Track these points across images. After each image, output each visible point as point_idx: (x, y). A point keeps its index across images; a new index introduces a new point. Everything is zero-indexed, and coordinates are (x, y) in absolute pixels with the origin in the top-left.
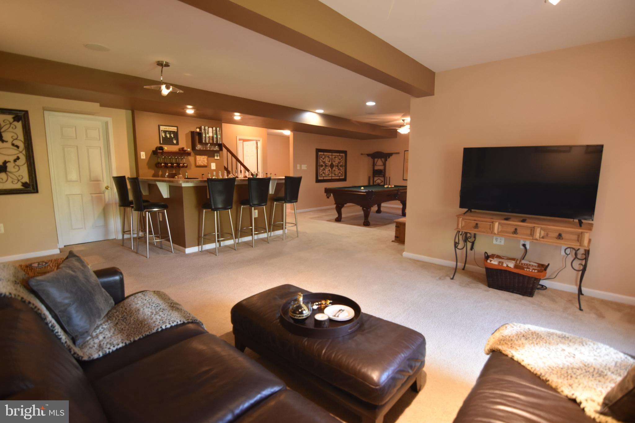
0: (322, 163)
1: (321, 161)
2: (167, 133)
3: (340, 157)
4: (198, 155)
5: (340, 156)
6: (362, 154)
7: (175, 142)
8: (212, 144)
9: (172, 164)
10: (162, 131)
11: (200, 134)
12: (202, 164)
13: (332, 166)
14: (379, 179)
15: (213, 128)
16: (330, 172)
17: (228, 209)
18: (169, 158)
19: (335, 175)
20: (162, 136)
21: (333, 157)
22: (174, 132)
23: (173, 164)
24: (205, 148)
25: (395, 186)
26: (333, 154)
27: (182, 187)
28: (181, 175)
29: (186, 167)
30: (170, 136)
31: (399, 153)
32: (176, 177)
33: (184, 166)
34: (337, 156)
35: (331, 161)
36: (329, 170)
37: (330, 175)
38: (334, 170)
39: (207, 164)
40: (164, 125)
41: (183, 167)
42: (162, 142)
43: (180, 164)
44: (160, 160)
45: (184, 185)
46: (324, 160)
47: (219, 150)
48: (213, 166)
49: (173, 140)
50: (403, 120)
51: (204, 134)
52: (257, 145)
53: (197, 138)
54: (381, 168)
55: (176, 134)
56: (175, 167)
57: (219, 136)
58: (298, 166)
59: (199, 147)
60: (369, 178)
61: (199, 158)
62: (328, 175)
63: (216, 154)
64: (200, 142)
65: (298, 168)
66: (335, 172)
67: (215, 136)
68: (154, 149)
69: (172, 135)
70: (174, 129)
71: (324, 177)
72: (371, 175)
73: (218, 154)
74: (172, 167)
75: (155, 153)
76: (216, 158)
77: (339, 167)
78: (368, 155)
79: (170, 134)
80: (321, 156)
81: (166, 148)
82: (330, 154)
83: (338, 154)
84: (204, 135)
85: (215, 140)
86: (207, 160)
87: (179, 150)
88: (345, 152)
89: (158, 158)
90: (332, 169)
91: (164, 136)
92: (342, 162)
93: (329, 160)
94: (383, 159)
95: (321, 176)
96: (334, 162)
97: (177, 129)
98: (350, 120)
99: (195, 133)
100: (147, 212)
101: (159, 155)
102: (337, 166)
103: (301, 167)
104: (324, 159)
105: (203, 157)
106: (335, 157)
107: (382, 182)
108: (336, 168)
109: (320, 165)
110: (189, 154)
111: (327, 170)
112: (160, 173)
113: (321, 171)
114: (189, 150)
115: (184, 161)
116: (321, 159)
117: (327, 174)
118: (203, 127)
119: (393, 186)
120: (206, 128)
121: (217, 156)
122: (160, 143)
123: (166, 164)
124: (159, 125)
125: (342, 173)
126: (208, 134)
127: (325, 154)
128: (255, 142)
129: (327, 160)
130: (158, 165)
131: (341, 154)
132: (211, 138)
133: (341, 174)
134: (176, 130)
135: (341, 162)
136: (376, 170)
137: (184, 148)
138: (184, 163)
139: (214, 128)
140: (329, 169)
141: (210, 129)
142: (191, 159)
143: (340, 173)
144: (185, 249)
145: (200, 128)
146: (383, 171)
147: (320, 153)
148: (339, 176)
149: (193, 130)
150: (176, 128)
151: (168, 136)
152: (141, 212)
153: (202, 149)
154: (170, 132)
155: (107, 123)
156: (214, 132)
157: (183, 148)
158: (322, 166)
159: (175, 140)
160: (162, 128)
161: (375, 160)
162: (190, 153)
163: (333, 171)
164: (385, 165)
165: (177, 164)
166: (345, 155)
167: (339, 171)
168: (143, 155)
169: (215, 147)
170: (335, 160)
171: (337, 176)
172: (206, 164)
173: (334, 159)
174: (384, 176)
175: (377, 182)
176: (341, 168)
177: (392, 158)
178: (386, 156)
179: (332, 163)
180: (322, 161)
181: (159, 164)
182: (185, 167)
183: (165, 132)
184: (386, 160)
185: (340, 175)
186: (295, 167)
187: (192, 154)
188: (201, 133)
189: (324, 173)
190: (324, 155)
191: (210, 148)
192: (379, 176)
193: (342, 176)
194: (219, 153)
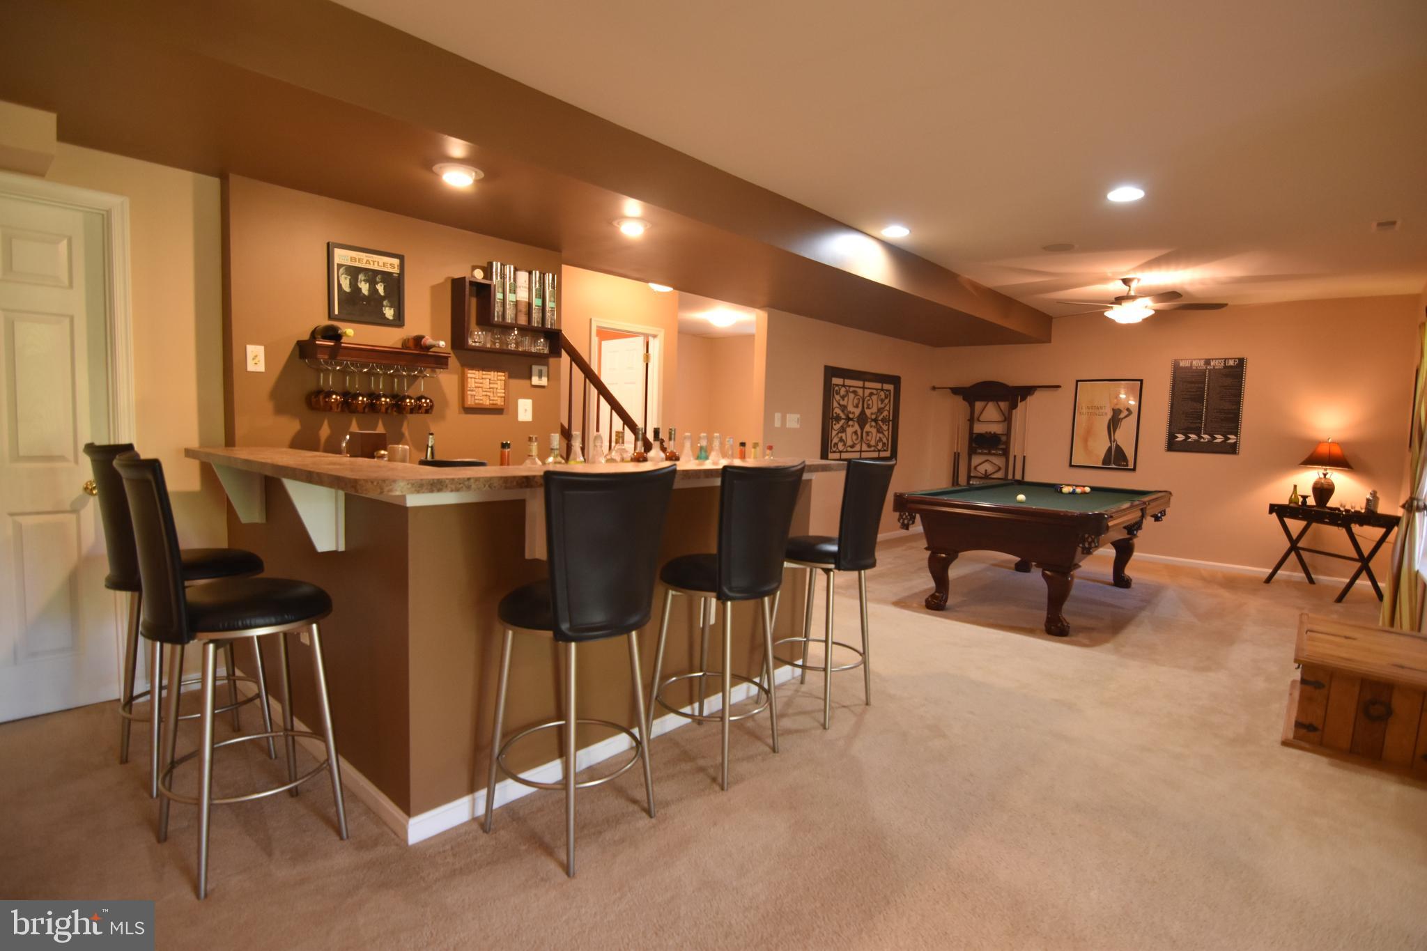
0: (837, 411)
1: (838, 406)
2: (361, 277)
3: (882, 394)
4: (473, 367)
5: (882, 390)
6: (934, 388)
7: (389, 313)
8: (527, 330)
9: (373, 396)
10: (340, 266)
11: (483, 291)
12: (488, 403)
13: (862, 420)
14: (986, 461)
15: (530, 273)
16: (857, 439)
17: (628, 630)
18: (361, 372)
19: (869, 446)
20: (340, 285)
21: (867, 392)
22: (386, 276)
23: (378, 397)
24: (501, 343)
25: (1093, 489)
26: (868, 384)
27: (404, 509)
28: (407, 447)
29: (428, 410)
30: (373, 290)
31: (1059, 387)
32: (383, 452)
33: (420, 407)
34: (875, 392)
35: (860, 405)
36: (856, 432)
37: (857, 448)
38: (868, 433)
39: (503, 404)
40: (349, 243)
41: (416, 409)
42: (336, 312)
43: (404, 398)
44: (326, 380)
45: (414, 500)
46: (843, 400)
47: (546, 351)
48: (525, 410)
49: (382, 306)
50: (1126, 282)
51: (500, 290)
52: (647, 351)
53: (472, 304)
54: (997, 429)
55: (395, 285)
56: (383, 409)
57: (550, 305)
58: (778, 416)
59: (478, 338)
60: (956, 457)
61: (474, 376)
62: (852, 447)
63: (535, 368)
64: (485, 320)
65: (777, 424)
66: (869, 438)
67: (537, 302)
68: (306, 336)
69: (380, 288)
70: (390, 265)
71: (841, 452)
72: (963, 449)
73: (544, 369)
74: (373, 408)
75: (304, 349)
76: (535, 380)
77: (880, 422)
78: (956, 391)
79: (372, 283)
80: (837, 388)
81: (351, 333)
82: (860, 383)
83: (878, 386)
84: (499, 296)
85: (536, 316)
86: (506, 387)
87: (405, 344)
88: (895, 381)
89: (319, 370)
90: (862, 428)
91: (346, 287)
92: (887, 408)
93: (856, 401)
94: (1003, 405)
95: (834, 449)
96: (868, 408)
97: (402, 266)
98: (958, 276)
99: (467, 284)
100: (211, 647)
101: (322, 357)
102: (875, 420)
103: (784, 420)
104: (843, 398)
105: (492, 375)
106: (871, 394)
107: (1000, 469)
108: (871, 426)
109: (835, 415)
110: (440, 361)
111: (849, 430)
112: (325, 431)
113: (834, 433)
114: (442, 343)
115: (421, 387)
116: (837, 397)
117: (849, 443)
118: (497, 266)
119: (1087, 489)
120: (509, 269)
121: (540, 376)
122: (331, 316)
123: (348, 397)
124: (328, 244)
125: (885, 440)
126: (514, 291)
127: (848, 382)
128: (640, 341)
129: (850, 402)
130: (315, 401)
131: (886, 386)
132: (523, 308)
133: (884, 444)
134: (396, 270)
135: (884, 408)
136: (980, 436)
137: (423, 337)
138: (419, 395)
139: (536, 274)
140: (853, 429)
141: (523, 276)
142: (447, 380)
143: (880, 440)
144: (407, 822)
145: (488, 271)
146: (1004, 438)
147: (836, 381)
148: (879, 451)
149: (457, 275)
150: (396, 262)
151: (365, 288)
152: (179, 647)
153: (489, 346)
154: (372, 276)
155: (106, 218)
156: (536, 286)
157: (418, 339)
158: (838, 419)
159: (391, 307)
160: (341, 256)
161: (974, 405)
162: (447, 358)
163: (864, 434)
164: (1007, 419)
165: (393, 397)
166: (895, 389)
167: (879, 435)
168: (255, 358)
169: (535, 342)
170: (870, 402)
171: (874, 451)
172: (500, 402)
173: (869, 400)
174: (1006, 453)
175: (982, 469)
176: (885, 427)
177: (1033, 400)
178: (1014, 395)
179: (863, 412)
180: (839, 404)
181: (321, 397)
182: (423, 410)
183: (354, 272)
184: (1014, 406)
185: (880, 447)
186: (768, 418)
187: (453, 362)
188: (489, 286)
189: (841, 440)
190: (844, 386)
191: (517, 344)
192: (989, 454)
193: (885, 450)
194: (547, 364)
